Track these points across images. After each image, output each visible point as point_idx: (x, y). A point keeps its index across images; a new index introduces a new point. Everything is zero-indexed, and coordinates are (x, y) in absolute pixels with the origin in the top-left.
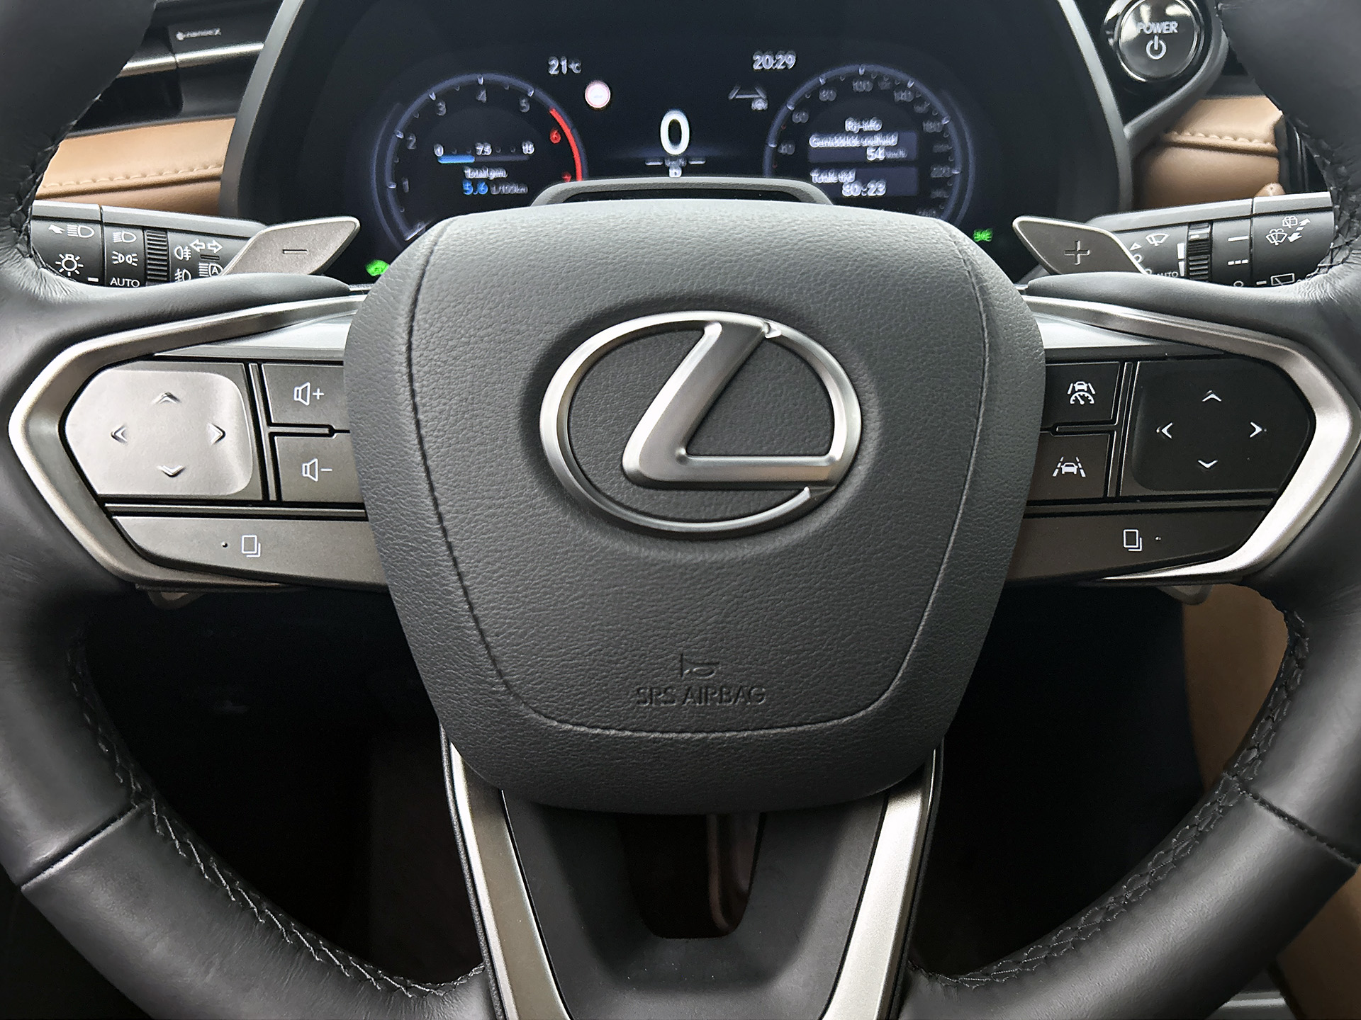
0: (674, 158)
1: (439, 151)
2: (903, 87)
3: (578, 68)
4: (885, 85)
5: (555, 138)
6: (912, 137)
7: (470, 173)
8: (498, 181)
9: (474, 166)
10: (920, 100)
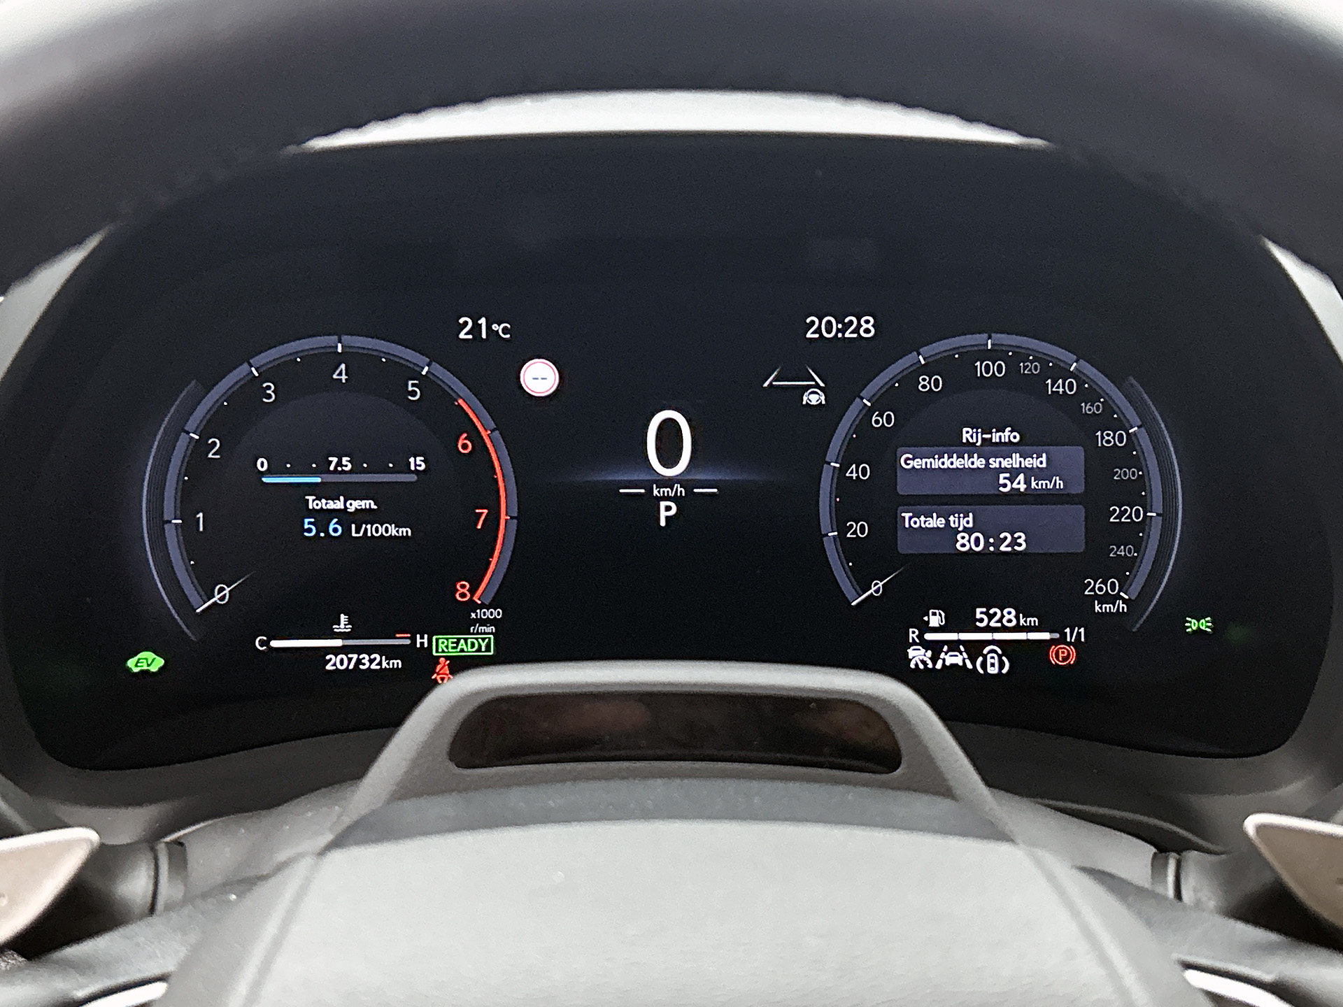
0: (669, 482)
1: (262, 464)
2: (1061, 372)
3: (505, 331)
4: (1030, 368)
5: (464, 444)
6: (1077, 454)
7: (313, 503)
8: (363, 517)
9: (321, 491)
10: (1091, 395)
